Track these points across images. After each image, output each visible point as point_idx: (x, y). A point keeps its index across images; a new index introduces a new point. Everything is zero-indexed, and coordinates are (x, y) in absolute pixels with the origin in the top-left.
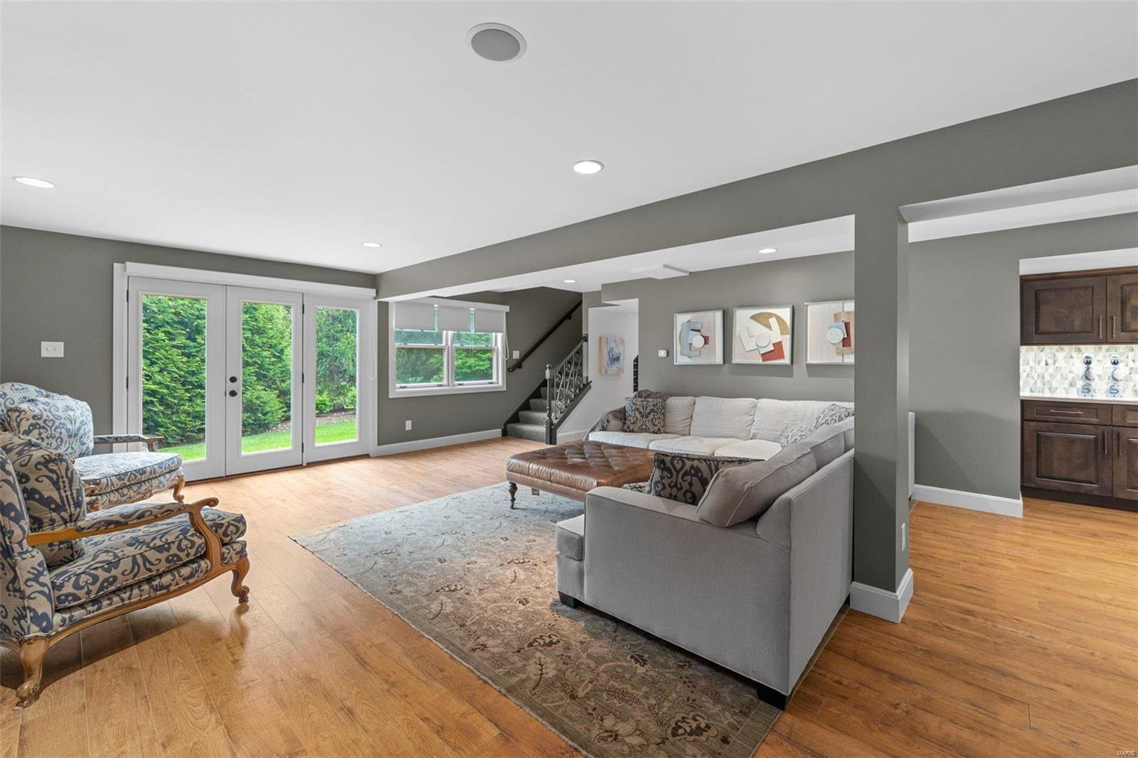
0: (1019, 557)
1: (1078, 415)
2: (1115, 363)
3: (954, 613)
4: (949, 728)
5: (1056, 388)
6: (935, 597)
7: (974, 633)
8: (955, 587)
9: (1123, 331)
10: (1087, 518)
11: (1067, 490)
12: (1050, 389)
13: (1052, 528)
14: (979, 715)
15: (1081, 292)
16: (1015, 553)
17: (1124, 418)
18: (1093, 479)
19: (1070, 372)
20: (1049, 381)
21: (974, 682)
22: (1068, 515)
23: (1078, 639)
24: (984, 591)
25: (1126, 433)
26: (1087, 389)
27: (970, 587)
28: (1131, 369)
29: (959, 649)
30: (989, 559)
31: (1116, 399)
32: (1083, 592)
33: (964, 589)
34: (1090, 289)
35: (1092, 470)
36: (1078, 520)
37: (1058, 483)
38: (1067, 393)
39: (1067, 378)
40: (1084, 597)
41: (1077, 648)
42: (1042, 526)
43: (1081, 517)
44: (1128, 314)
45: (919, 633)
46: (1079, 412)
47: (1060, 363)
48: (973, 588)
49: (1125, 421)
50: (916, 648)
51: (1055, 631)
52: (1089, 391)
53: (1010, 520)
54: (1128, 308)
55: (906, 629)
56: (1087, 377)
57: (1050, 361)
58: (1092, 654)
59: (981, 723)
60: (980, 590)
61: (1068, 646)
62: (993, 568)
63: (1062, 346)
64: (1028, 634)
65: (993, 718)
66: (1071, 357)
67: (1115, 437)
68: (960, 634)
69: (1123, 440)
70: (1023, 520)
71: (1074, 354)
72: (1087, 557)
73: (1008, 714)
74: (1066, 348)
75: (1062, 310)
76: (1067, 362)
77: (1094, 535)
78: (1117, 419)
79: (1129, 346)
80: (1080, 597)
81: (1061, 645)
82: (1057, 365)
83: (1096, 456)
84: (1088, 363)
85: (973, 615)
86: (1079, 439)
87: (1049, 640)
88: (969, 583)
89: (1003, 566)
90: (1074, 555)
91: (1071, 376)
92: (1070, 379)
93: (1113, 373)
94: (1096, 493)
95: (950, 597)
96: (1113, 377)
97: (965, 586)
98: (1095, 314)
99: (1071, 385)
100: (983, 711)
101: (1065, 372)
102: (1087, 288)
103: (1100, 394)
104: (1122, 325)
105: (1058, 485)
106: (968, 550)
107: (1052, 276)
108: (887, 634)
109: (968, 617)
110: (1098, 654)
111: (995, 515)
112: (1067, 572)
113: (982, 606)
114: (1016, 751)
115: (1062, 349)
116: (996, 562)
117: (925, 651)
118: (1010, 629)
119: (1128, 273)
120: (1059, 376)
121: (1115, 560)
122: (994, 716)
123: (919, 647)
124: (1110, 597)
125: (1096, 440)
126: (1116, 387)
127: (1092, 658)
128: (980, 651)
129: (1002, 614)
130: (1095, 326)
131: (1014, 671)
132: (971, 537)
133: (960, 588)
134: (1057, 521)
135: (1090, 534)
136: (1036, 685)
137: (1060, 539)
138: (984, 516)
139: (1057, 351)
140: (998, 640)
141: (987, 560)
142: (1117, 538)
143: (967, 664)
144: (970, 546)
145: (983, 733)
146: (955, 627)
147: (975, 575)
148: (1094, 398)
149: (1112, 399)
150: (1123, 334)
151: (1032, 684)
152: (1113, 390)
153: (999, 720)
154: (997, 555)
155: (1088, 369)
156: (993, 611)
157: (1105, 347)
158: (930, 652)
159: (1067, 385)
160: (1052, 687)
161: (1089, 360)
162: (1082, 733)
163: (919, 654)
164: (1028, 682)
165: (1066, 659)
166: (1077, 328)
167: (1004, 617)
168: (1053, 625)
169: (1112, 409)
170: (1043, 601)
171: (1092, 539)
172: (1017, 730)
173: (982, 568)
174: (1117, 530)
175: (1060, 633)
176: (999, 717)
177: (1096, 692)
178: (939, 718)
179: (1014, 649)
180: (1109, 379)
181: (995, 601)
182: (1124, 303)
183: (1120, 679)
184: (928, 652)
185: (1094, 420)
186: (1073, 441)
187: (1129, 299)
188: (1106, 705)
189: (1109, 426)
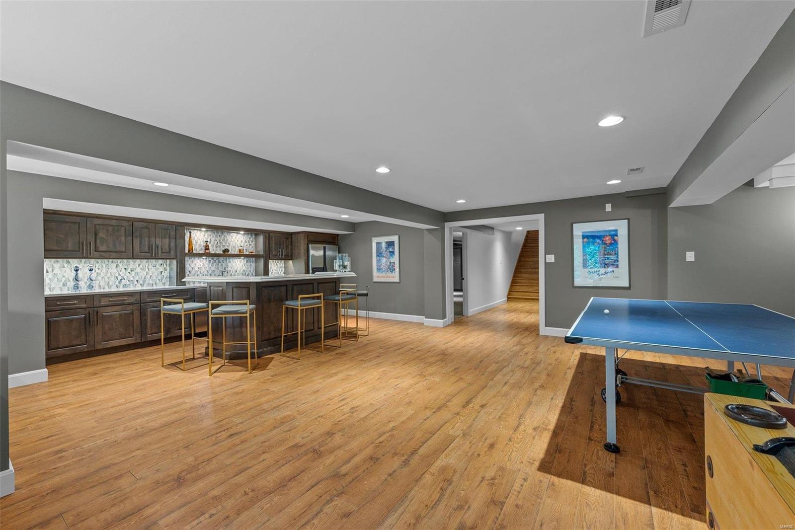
0: (64, 404)
1: (75, 304)
2: (91, 270)
3: (51, 458)
4: (102, 516)
5: (54, 288)
6: (28, 458)
7: (74, 460)
8: (37, 443)
9: (96, 251)
10: (85, 366)
11: (68, 353)
12: (50, 289)
13: (71, 379)
14: (112, 496)
15: (72, 225)
16: (60, 403)
17: (100, 302)
18: (84, 342)
19: (63, 277)
20: (49, 284)
21: (95, 484)
22: (73, 368)
23: (126, 427)
24: (59, 434)
25: (101, 310)
26: (76, 287)
27: (48, 437)
28: (97, 273)
29: (73, 474)
30: (46, 414)
31: (92, 291)
32: (111, 404)
33: (45, 441)
34: (78, 224)
35: (83, 337)
36: (81, 369)
37: (63, 350)
38: (61, 290)
39: (61, 281)
40: (114, 406)
41: (129, 431)
42: (63, 380)
43: (82, 367)
44: (98, 241)
45: (37, 486)
46: (75, 302)
47: (57, 271)
48: (50, 436)
49: (100, 304)
50: (43, 496)
51: (114, 430)
52: (78, 288)
53: (40, 385)
54: (98, 237)
55: (24, 492)
56: (76, 279)
57: (50, 270)
58: (136, 429)
59: (116, 498)
60: (55, 435)
61: (124, 433)
62: (53, 418)
63: (58, 260)
64: (103, 440)
65: (120, 491)
66: (64, 267)
67: (95, 314)
68: (65, 466)
69: (100, 314)
70: (48, 382)
71: (66, 265)
72: (100, 386)
73: (124, 482)
74: (60, 260)
75: (61, 236)
76: (61, 270)
77: (95, 374)
78: (96, 303)
79: (96, 260)
80: (112, 407)
81: (122, 435)
82: (54, 272)
83: (85, 327)
84: (77, 270)
85: (65, 451)
86: (75, 319)
87: (114, 436)
88: (45, 435)
89: (59, 414)
90: (93, 389)
91: (63, 279)
92: (63, 281)
93: (90, 276)
94: (86, 350)
95: (40, 450)
96: (90, 279)
97: (44, 439)
98: (81, 241)
99: (64, 285)
100: (113, 492)
101: (60, 277)
102: (75, 223)
103: (84, 290)
104: (95, 248)
105: (62, 352)
106: (27, 416)
107: (54, 212)
108: (10, 505)
109: (63, 454)
110: (138, 428)
111: (28, 385)
112: (96, 398)
113: (66, 442)
114: (141, 495)
115: (58, 261)
116: (52, 414)
117: (50, 492)
118: (92, 444)
119: (97, 218)
120: (56, 279)
121: (114, 382)
122: (119, 490)
123: (45, 493)
124: (124, 400)
125: (85, 318)
126: (92, 284)
127: (138, 431)
128: (85, 467)
129: (81, 439)
130: (81, 248)
131: (111, 462)
132: (22, 407)
133: (41, 442)
134: (72, 374)
135: (93, 374)
136: (126, 460)
137: (81, 383)
138: (18, 389)
139: (54, 263)
140: (91, 454)
141: (45, 416)
142: (106, 371)
143: (84, 478)
144: (26, 413)
145: (121, 501)
146: (58, 465)
147: (45, 428)
148: (81, 292)
149: (90, 291)
150: (96, 253)
151: (123, 461)
152: (91, 287)
153: (123, 489)
154: (50, 409)
155: (77, 274)
156: (73, 442)
157: (83, 260)
158: (55, 491)
159: (61, 285)
160: (132, 455)
161: (77, 268)
162: (157, 464)
163: (48, 497)
164: (121, 462)
165: (128, 439)
166: (70, 248)
167: (83, 440)
168: (111, 428)
169: (94, 297)
170: (96, 420)
171: (95, 376)
172: (134, 486)
173: (47, 422)
174: (104, 367)
175: (116, 429)
176: (122, 488)
177: (150, 444)
178: (94, 517)
179: (102, 452)
180: (88, 280)
181: (70, 435)
182: (96, 235)
183: (153, 432)
184: (54, 491)
185: (84, 305)
186: (72, 320)
187: (99, 233)
188: (156, 446)
189: (92, 308)
